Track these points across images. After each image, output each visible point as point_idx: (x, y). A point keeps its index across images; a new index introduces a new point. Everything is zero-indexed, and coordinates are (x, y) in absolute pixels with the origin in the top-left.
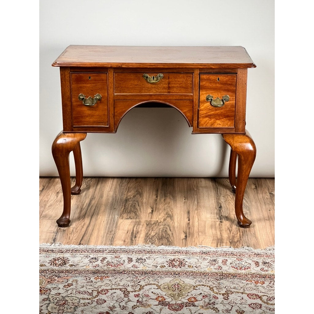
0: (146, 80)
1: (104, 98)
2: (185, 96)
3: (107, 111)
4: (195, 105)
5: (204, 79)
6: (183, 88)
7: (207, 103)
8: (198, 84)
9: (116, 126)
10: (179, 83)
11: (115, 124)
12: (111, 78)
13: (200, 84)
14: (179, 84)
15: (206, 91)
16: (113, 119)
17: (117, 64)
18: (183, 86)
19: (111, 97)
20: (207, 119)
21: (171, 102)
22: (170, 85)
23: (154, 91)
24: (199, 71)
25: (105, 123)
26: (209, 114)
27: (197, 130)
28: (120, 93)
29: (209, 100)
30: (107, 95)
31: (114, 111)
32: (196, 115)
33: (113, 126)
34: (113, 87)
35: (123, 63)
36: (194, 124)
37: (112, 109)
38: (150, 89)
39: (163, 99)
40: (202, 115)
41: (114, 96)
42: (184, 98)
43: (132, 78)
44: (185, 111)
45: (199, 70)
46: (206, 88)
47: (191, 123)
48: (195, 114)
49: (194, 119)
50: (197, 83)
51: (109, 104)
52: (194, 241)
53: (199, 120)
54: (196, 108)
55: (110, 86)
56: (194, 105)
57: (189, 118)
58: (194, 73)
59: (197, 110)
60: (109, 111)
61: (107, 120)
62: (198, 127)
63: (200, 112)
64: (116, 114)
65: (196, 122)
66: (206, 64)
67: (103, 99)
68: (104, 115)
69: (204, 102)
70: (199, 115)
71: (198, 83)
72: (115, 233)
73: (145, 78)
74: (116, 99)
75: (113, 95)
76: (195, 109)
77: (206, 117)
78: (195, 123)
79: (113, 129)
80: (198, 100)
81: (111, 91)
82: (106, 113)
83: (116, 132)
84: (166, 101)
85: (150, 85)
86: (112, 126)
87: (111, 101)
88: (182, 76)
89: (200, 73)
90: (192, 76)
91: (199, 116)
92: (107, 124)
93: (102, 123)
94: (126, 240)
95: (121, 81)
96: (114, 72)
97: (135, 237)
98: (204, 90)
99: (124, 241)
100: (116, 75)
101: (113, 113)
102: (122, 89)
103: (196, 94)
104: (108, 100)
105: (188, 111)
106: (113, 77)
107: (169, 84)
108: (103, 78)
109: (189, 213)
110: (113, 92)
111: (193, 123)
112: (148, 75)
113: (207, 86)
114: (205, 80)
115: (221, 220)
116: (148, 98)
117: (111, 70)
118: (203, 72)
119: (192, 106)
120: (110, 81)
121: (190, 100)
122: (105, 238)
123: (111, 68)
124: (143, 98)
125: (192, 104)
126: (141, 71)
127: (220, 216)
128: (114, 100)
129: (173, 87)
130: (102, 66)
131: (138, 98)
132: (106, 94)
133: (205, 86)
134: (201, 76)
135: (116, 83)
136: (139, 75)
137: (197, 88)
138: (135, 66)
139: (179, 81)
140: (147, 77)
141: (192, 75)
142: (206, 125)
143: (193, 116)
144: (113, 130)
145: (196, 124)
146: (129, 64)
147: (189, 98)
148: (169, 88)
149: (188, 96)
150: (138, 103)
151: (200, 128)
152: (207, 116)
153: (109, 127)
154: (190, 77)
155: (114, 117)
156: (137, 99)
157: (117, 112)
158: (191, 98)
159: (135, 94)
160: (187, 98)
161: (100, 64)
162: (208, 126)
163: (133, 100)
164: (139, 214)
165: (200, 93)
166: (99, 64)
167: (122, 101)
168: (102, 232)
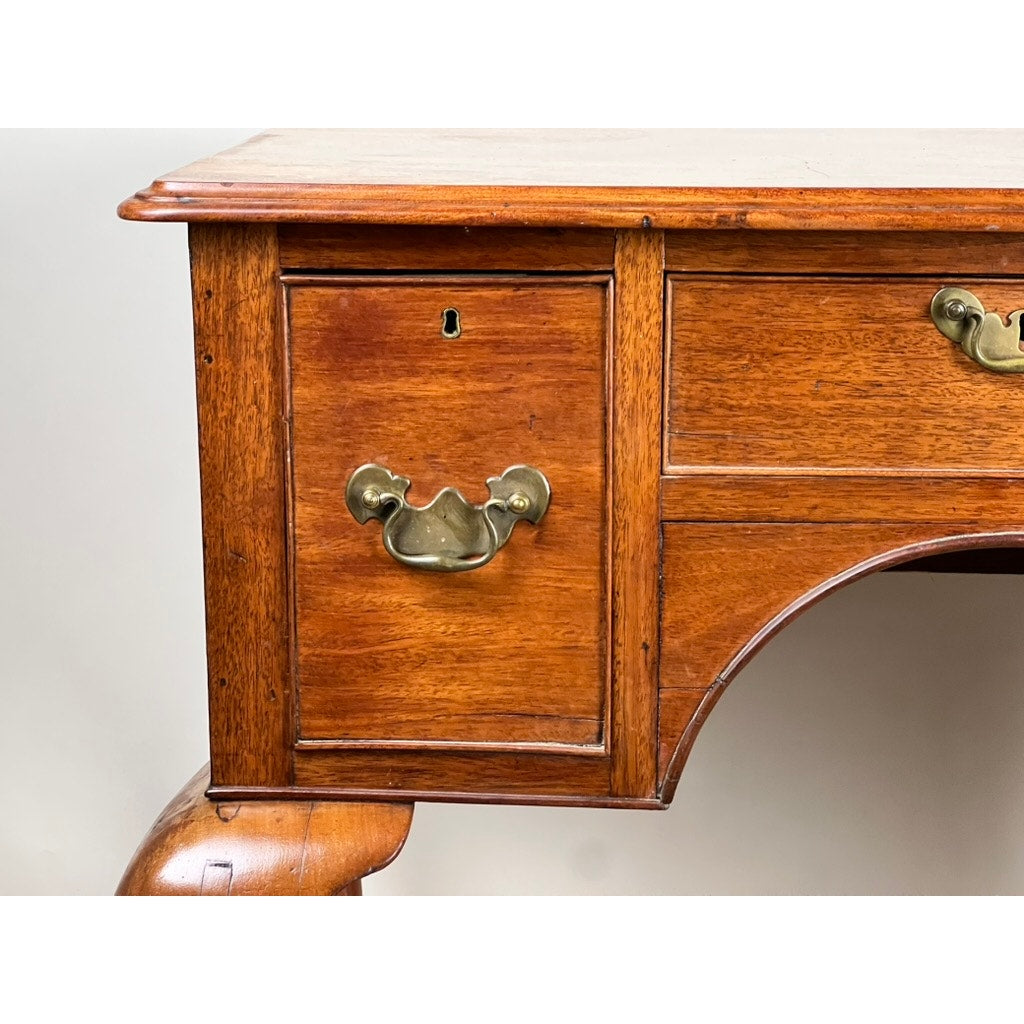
0: (957, 344)
1: (570, 506)
3: (594, 622)
9: (673, 747)
11: (658, 730)
12: (638, 325)
16: (645, 690)
17: (700, 198)
19: (637, 494)
25: (574, 721)
28: (715, 461)
30: (598, 480)
31: (660, 618)
33: (643, 750)
34: (654, 403)
35: (753, 192)
37: (636, 602)
38: (991, 425)
41: (664, 485)
43: (827, 325)
51: (614, 555)
55: (630, 394)
60: (608, 618)
61: (593, 696)
64: (671, 643)
67: (559, 515)
68: (570, 650)
73: (952, 327)
74: (679, 512)
75: (649, 478)
79: (646, 770)
81: (636, 441)
82: (588, 639)
83: (668, 799)
85: (986, 394)
86: (637, 751)
87: (636, 532)
92: (595, 728)
93: (547, 725)
95: (721, 352)
96: (666, 273)
100: (687, 299)
101: (646, 636)
102: (735, 428)
104: (604, 520)
106: (656, 318)
108: (572, 325)
110: (656, 453)
112: (969, 299)
116: (963, 506)
117: (641, 259)
120: (629, 349)
123: (646, 231)
124: (923, 510)
126: (917, 262)
128: (662, 523)
130: (563, 214)
131: (875, 509)
132: (596, 468)
135: (688, 370)
136: (895, 302)
138: (868, 221)
140: (967, 320)
144: (640, 779)
146: (810, 198)
150: (877, 551)
153: (610, 761)
155: (655, 668)
156: (862, 514)
157: (680, 626)
159: (850, 471)
161: (552, 196)
163: (829, 527)
166: (536, 196)
167: (734, 529)
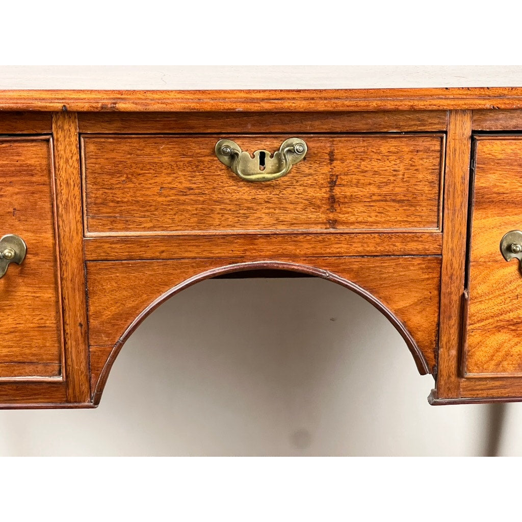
0: (229, 168)
1: (36, 254)
2: (405, 237)
3: (53, 314)
4: (451, 278)
5: (493, 160)
6: (394, 201)
7: (503, 267)
8: (463, 183)
9: (97, 375)
10: (377, 179)
11: (90, 368)
12: (67, 161)
13: (477, 184)
14: (379, 187)
15: (499, 215)
16: (82, 347)
17: (93, 96)
18: (396, 195)
19: (72, 246)
20: (502, 337)
21: (342, 267)
22: (337, 190)
23: (266, 219)
24: (474, 121)
25: (46, 365)
26: (511, 315)
27: (458, 387)
28: (111, 230)
29: (513, 255)
30: (51, 241)
31: (87, 310)
32: (454, 321)
33: (83, 378)
34: (78, 201)
35: (120, 92)
36: (441, 362)
37: (75, 301)
38: (249, 208)
39: (306, 255)
40: (482, 320)
41: (85, 242)
42: (399, 246)
43: (164, 159)
44: (401, 304)
45: (472, 118)
46: (500, 202)
47: (431, 356)
48: (450, 317)
49: (444, 339)
50: (458, 180)
51: (62, 279)
53: (466, 345)
54: (453, 289)
55: (64, 197)
56: (445, 278)
57: (420, 335)
58: (446, 132)
59: (456, 298)
60: (62, 311)
61: (55, 351)
62: (460, 374)
63: (472, 309)
64: (93, 323)
65: (454, 352)
66: (505, 88)
67: (32, 259)
68: (41, 328)
69: (489, 263)
70: (468, 322)
71: (463, 178)
73: (226, 159)
74: (94, 256)
75: (77, 239)
76: (450, 293)
77: (499, 329)
78: (448, 356)
79: (85, 388)
80: (463, 253)
81: (70, 220)
82: (51, 322)
83: (97, 402)
84: (320, 261)
85: (245, 193)
86: (80, 379)
87: (73, 265)
88: (393, 149)
89: (474, 132)
90: (438, 148)
91: (469, 328)
92: (57, 368)
93: (31, 368)
95: (112, 174)
96: (80, 134)
98: (490, 212)
100: (92, 148)
101: (80, 319)
102: (121, 212)
103: (454, 226)
104: (55, 261)
105: (416, 304)
106: (76, 157)
107: (333, 184)
108: (32, 162)
110: (80, 226)
111: (437, 356)
112: (233, 145)
113: (502, 190)
114: (498, 162)
116: (236, 249)
117: (66, 127)
118: (488, 125)
119: (436, 280)
120: (63, 174)
121: (423, 255)
123: (66, 113)
124: (218, 251)
125: (436, 275)
126: (206, 127)
128: (85, 263)
129: (352, 199)
130: (20, 105)
131: (193, 252)
132: (49, 235)
133: (495, 190)
134: (479, 145)
135: (95, 183)
136: (197, 147)
137: (461, 200)
138: (177, 107)
139: (375, 173)
140: (233, 156)
141: (438, 143)
142: (498, 365)
143: (438, 324)
144: (82, 393)
145: (453, 364)
146: (149, 95)
147: (420, 247)
148: (333, 201)
149: (415, 237)
150: (195, 273)
151: (469, 379)
152: (503, 327)
153: (66, 384)
154: (427, 150)
155: (86, 335)
156: (186, 255)
157: (98, 314)
158: (432, 247)
159: (179, 233)
160: (413, 246)
161: (16, 95)
162: (504, 371)
163: (169, 262)
165: (474, 223)
166: (8, 95)
167: (122, 264)
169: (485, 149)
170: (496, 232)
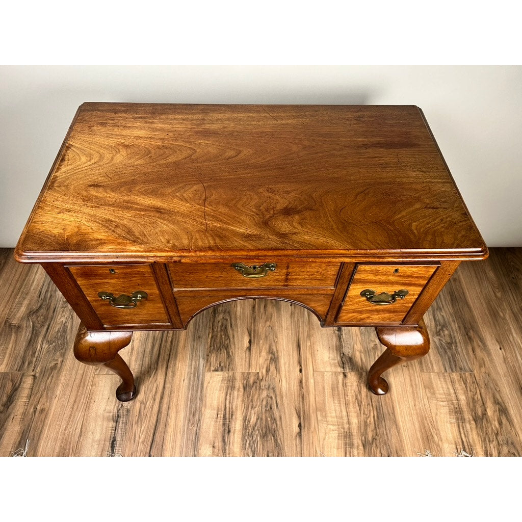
2: (319, 290)
4: (337, 300)
5: (365, 271)
7: (360, 298)
11: (182, 322)
12: (160, 270)
13: (355, 277)
14: (309, 276)
15: (363, 285)
18: (317, 278)
19: (167, 294)
20: (354, 314)
22: (289, 277)
25: (163, 321)
27: (333, 324)
28: (185, 288)
30: (158, 292)
31: (178, 309)
32: (336, 310)
33: (179, 324)
34: (168, 281)
36: (328, 318)
38: (248, 281)
39: (273, 295)
40: (348, 310)
41: (173, 292)
42: (315, 292)
43: (208, 268)
44: (314, 305)
46: (364, 282)
49: (330, 313)
50: (346, 275)
52: (312, 443)
53: (339, 316)
54: (337, 302)
55: (161, 280)
57: (320, 313)
59: (338, 305)
61: (166, 318)
62: (335, 322)
63: (344, 307)
65: (333, 317)
67: (150, 297)
68: (159, 313)
69: (355, 297)
70: (341, 310)
71: (349, 274)
72: (199, 420)
74: (178, 296)
75: (170, 292)
76: (335, 303)
78: (331, 317)
79: (181, 326)
80: (344, 294)
81: (165, 287)
82: (163, 311)
90: (339, 265)
91: (341, 312)
92: (168, 321)
93: (157, 321)
94: (216, 444)
97: (229, 432)
98: (358, 285)
99: (214, 447)
101: (175, 311)
103: (341, 287)
105: (320, 305)
107: (287, 275)
109: (299, 346)
110: (170, 288)
111: (326, 318)
112: (241, 265)
113: (366, 279)
114: (367, 271)
115: (343, 368)
116: (243, 293)
120: (159, 274)
121: (326, 294)
122: (185, 436)
125: (330, 299)
127: (342, 355)
128: (174, 297)
129: (296, 279)
131: (224, 294)
132: (156, 290)
133: (363, 279)
134: (359, 266)
135: (175, 275)
137: (346, 281)
140: (241, 269)
142: (351, 320)
143: (329, 310)
145: (333, 319)
147: (325, 292)
148: (287, 280)
149: (324, 290)
152: (355, 312)
154: (334, 265)
155: (178, 314)
156: (220, 295)
157: (182, 310)
158: (330, 293)
159: (217, 289)
160: (322, 292)
162: (353, 322)
163: (212, 297)
164: (232, 352)
165: (351, 287)
167: (191, 298)
168: (182, 415)
169: (362, 268)
170: (360, 289)
